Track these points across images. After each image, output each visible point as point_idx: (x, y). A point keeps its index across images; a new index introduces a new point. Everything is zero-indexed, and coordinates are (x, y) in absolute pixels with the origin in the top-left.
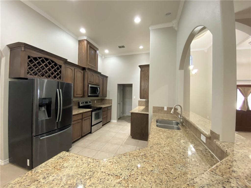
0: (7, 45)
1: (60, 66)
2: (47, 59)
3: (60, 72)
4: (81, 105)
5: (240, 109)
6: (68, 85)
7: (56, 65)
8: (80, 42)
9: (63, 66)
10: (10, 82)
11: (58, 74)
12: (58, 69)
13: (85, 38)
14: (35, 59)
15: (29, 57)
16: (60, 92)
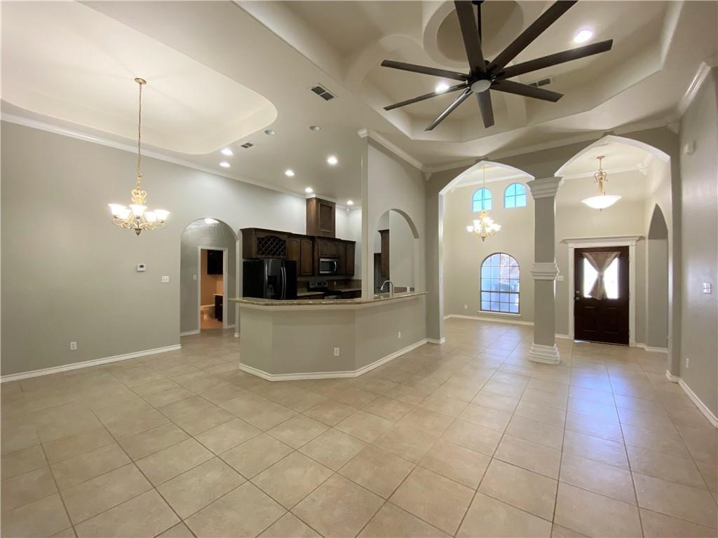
0: (241, 230)
1: (285, 241)
2: (271, 237)
3: (285, 248)
4: (311, 287)
5: (590, 297)
6: (294, 263)
7: (280, 240)
8: (308, 201)
9: (287, 240)
10: (244, 263)
11: (282, 251)
12: (282, 244)
13: (314, 196)
14: (263, 239)
15: (258, 239)
16: (283, 270)
